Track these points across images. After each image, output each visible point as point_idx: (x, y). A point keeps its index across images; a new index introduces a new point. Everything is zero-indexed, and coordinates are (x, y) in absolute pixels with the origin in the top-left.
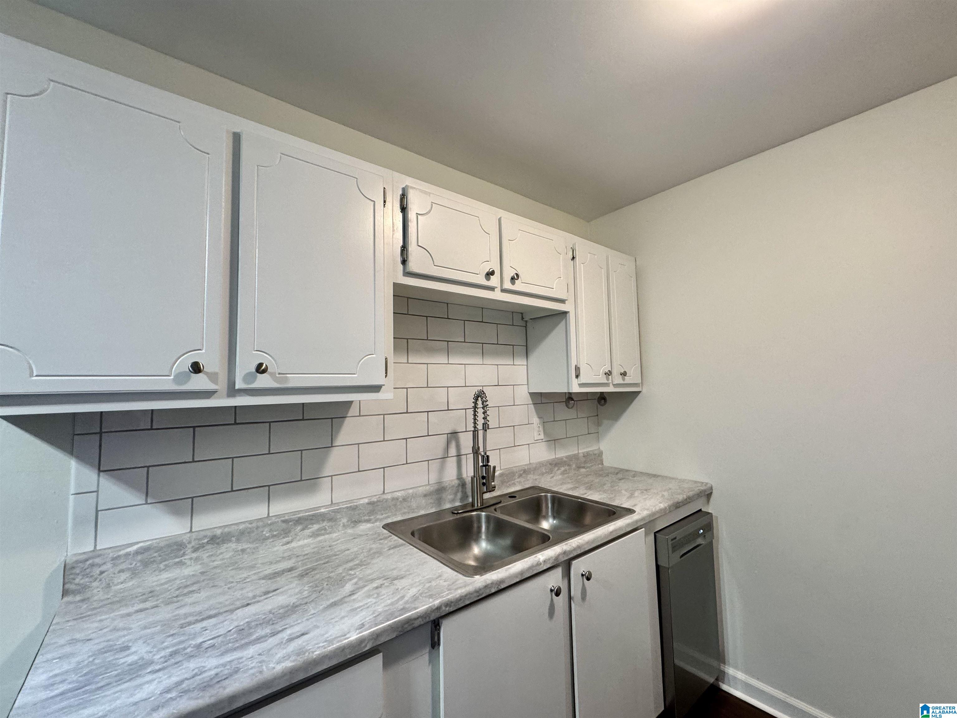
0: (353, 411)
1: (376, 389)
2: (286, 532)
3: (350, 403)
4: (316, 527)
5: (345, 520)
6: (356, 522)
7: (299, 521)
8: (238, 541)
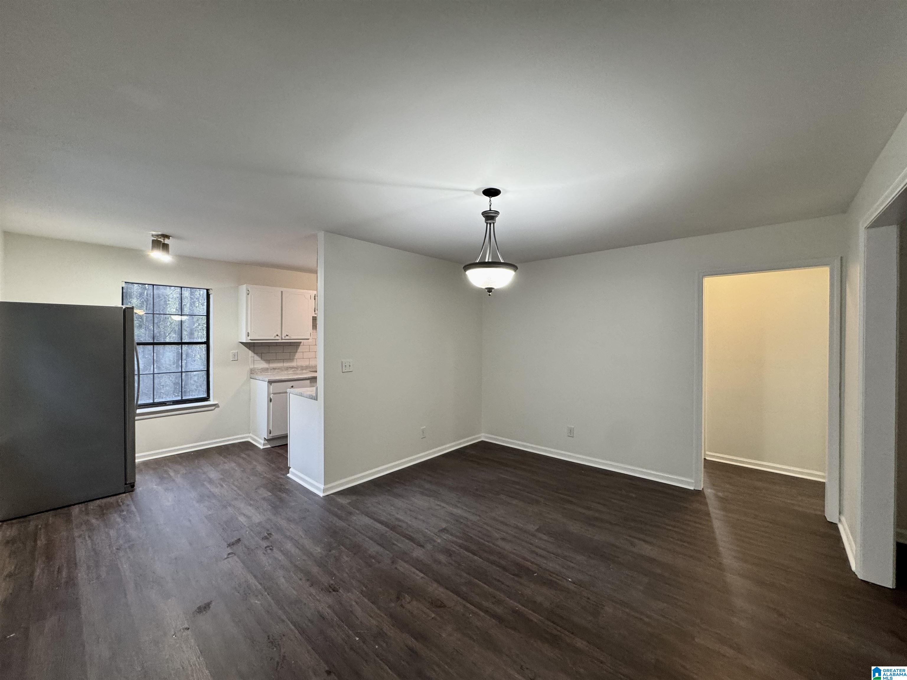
0: (302, 344)
1: (308, 339)
2: (287, 370)
3: (301, 342)
4: (293, 369)
5: (300, 369)
6: (303, 370)
7: (290, 368)
8: (278, 370)
